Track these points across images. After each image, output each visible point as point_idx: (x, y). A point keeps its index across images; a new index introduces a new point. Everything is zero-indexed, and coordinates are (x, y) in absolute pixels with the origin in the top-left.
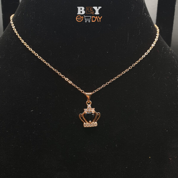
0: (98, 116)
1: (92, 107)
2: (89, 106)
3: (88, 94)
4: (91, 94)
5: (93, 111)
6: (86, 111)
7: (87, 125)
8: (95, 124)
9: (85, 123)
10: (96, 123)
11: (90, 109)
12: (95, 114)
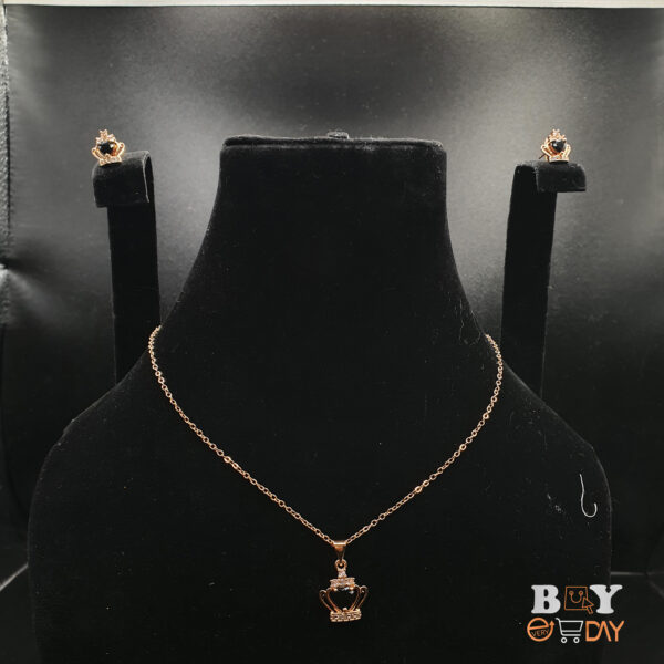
0: (363, 595)
1: (349, 574)
2: (342, 572)
3: (339, 545)
4: (345, 544)
5: (350, 584)
6: (335, 584)
7: (337, 615)
8: (355, 613)
9: (332, 613)
10: (358, 610)
11: (343, 581)
12: (355, 590)
